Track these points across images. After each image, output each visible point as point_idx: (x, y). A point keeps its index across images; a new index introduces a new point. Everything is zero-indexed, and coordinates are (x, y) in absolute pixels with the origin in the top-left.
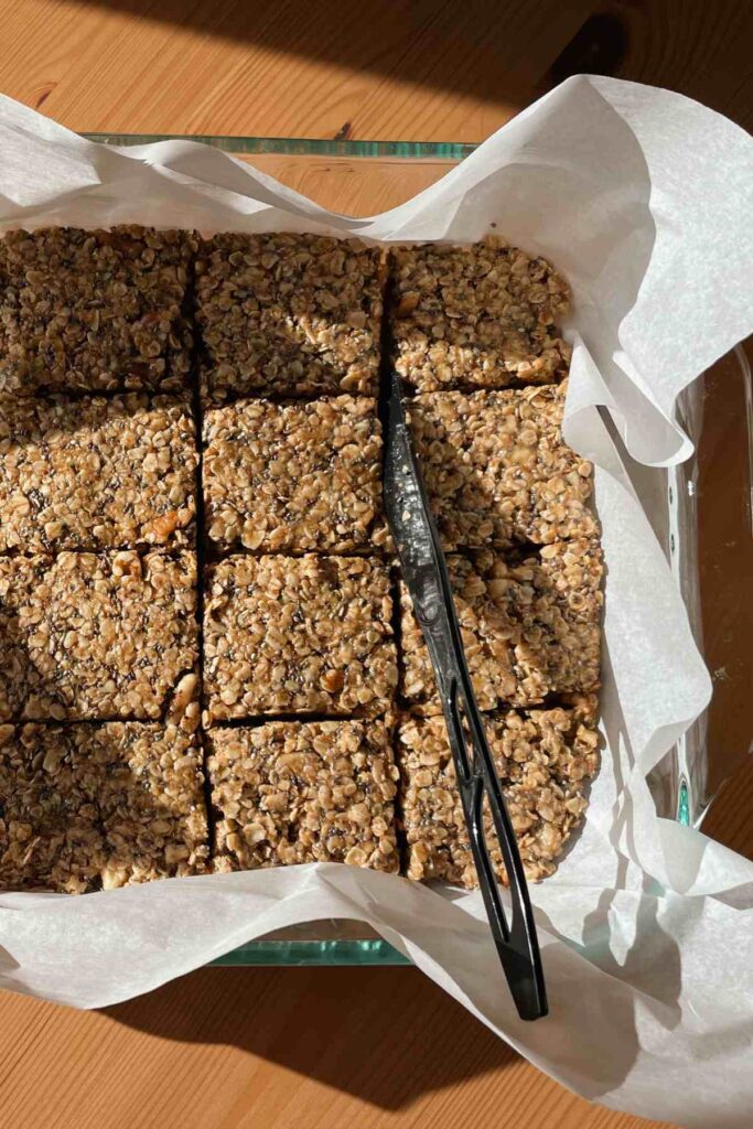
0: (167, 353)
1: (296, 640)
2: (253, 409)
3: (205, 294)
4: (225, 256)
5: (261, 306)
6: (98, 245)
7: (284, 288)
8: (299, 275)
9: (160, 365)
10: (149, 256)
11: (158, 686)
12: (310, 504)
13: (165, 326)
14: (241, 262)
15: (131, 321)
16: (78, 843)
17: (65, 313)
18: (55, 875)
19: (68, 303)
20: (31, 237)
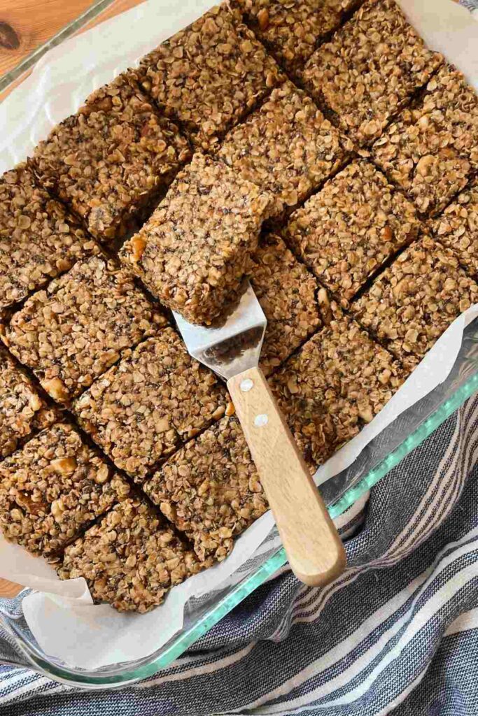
0: (169, 141)
1: (353, 229)
2: (237, 135)
3: (162, 96)
4: (155, 69)
5: (195, 79)
6: (87, 116)
7: (198, 59)
8: (199, 47)
9: (171, 150)
10: (117, 100)
11: (310, 309)
12: (304, 157)
13: (156, 128)
14: (165, 65)
15: (137, 141)
16: (338, 411)
17: (102, 164)
18: (340, 434)
19: (99, 159)
20: (49, 141)
